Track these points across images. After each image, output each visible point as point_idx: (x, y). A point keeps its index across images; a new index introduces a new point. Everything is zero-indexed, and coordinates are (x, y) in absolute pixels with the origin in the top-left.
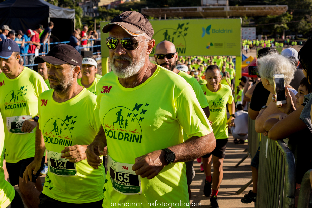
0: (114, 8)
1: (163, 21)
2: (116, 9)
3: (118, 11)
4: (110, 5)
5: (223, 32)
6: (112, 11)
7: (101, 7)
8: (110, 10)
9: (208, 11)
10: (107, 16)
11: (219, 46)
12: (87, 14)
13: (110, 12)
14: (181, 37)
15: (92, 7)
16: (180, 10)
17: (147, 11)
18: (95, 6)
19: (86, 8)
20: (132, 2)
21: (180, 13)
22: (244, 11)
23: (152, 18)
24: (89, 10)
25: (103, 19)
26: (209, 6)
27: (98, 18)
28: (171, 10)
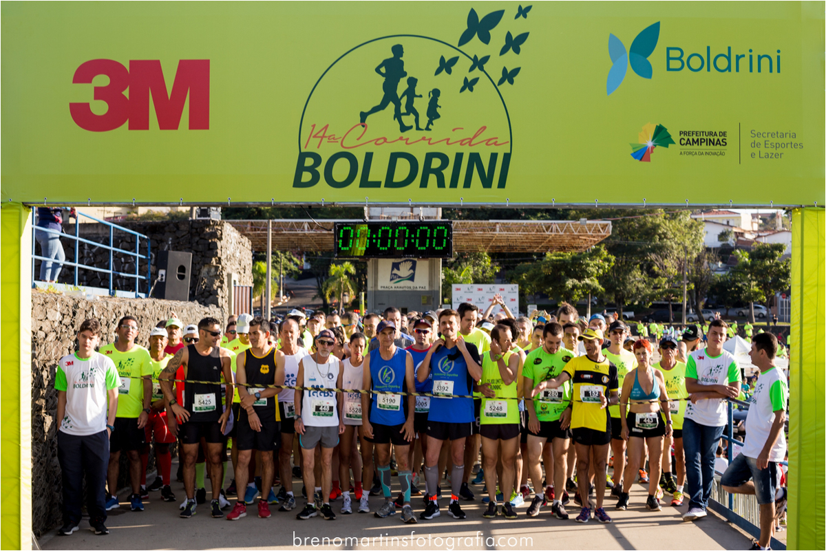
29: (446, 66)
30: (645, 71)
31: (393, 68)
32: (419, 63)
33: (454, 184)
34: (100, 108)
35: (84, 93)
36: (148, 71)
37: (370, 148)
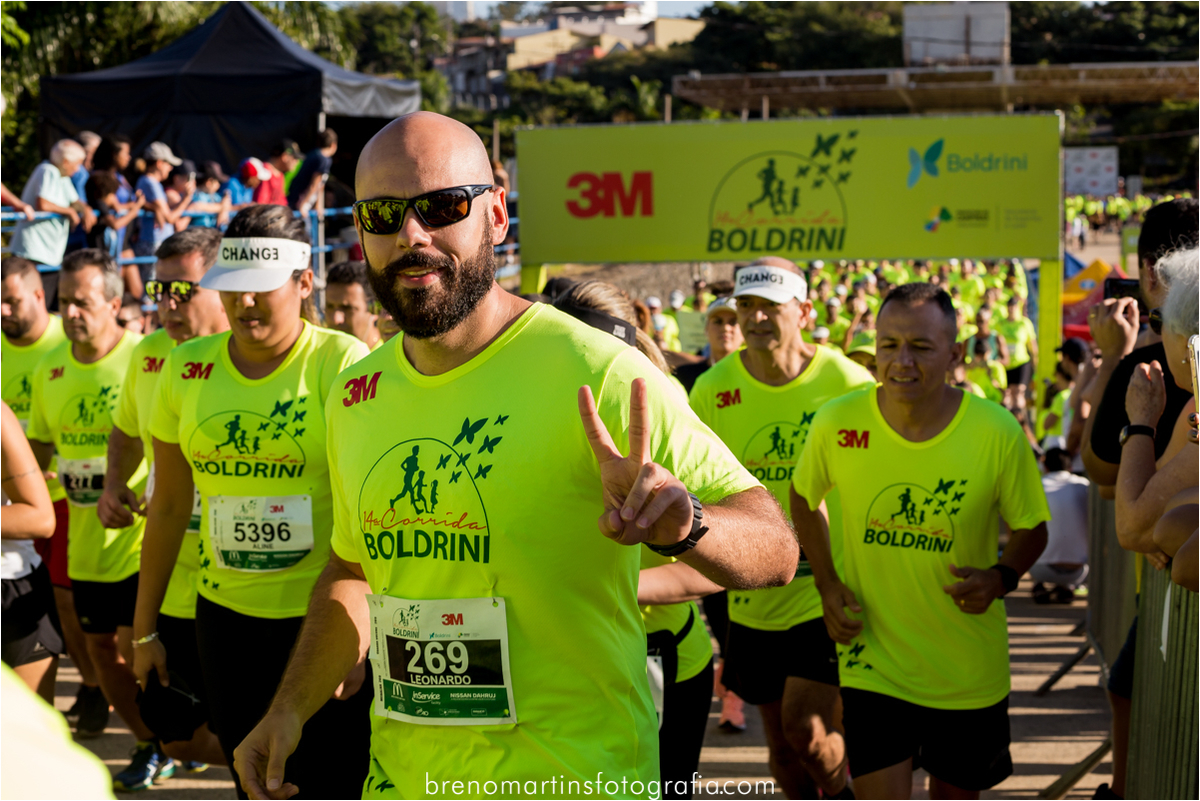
0: (567, 74)
1: (755, 124)
2: (577, 79)
3: (583, 87)
4: (551, 66)
5: (990, 168)
6: (560, 87)
7: (520, 71)
8: (553, 83)
9: (932, 86)
10: (541, 108)
11: (974, 221)
12: (464, 99)
13: (553, 90)
14: (827, 186)
15: (486, 70)
16: (822, 81)
17: (695, 86)
18: (495, 68)
19: (460, 78)
20: (636, 54)
21: (822, 94)
22: (1071, 84)
23: (715, 114)
24: (473, 83)
25: (524, 119)
26: (935, 64)
27: (506, 113)
28: (786, 83)
29: (803, 172)
30: (933, 171)
31: (769, 175)
32: (785, 171)
33: (809, 247)
34: (585, 204)
35: (574, 194)
36: (613, 181)
37: (755, 226)
